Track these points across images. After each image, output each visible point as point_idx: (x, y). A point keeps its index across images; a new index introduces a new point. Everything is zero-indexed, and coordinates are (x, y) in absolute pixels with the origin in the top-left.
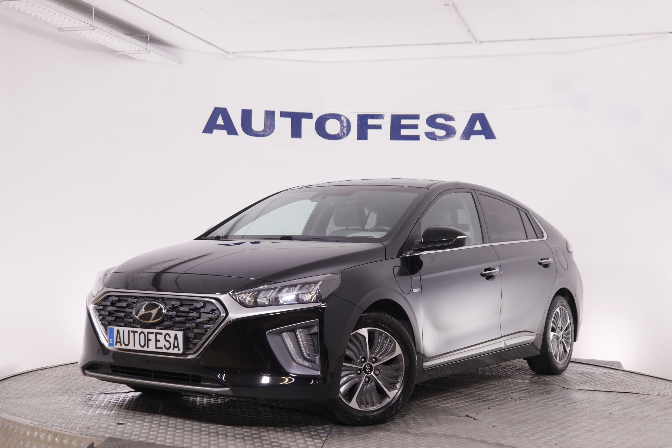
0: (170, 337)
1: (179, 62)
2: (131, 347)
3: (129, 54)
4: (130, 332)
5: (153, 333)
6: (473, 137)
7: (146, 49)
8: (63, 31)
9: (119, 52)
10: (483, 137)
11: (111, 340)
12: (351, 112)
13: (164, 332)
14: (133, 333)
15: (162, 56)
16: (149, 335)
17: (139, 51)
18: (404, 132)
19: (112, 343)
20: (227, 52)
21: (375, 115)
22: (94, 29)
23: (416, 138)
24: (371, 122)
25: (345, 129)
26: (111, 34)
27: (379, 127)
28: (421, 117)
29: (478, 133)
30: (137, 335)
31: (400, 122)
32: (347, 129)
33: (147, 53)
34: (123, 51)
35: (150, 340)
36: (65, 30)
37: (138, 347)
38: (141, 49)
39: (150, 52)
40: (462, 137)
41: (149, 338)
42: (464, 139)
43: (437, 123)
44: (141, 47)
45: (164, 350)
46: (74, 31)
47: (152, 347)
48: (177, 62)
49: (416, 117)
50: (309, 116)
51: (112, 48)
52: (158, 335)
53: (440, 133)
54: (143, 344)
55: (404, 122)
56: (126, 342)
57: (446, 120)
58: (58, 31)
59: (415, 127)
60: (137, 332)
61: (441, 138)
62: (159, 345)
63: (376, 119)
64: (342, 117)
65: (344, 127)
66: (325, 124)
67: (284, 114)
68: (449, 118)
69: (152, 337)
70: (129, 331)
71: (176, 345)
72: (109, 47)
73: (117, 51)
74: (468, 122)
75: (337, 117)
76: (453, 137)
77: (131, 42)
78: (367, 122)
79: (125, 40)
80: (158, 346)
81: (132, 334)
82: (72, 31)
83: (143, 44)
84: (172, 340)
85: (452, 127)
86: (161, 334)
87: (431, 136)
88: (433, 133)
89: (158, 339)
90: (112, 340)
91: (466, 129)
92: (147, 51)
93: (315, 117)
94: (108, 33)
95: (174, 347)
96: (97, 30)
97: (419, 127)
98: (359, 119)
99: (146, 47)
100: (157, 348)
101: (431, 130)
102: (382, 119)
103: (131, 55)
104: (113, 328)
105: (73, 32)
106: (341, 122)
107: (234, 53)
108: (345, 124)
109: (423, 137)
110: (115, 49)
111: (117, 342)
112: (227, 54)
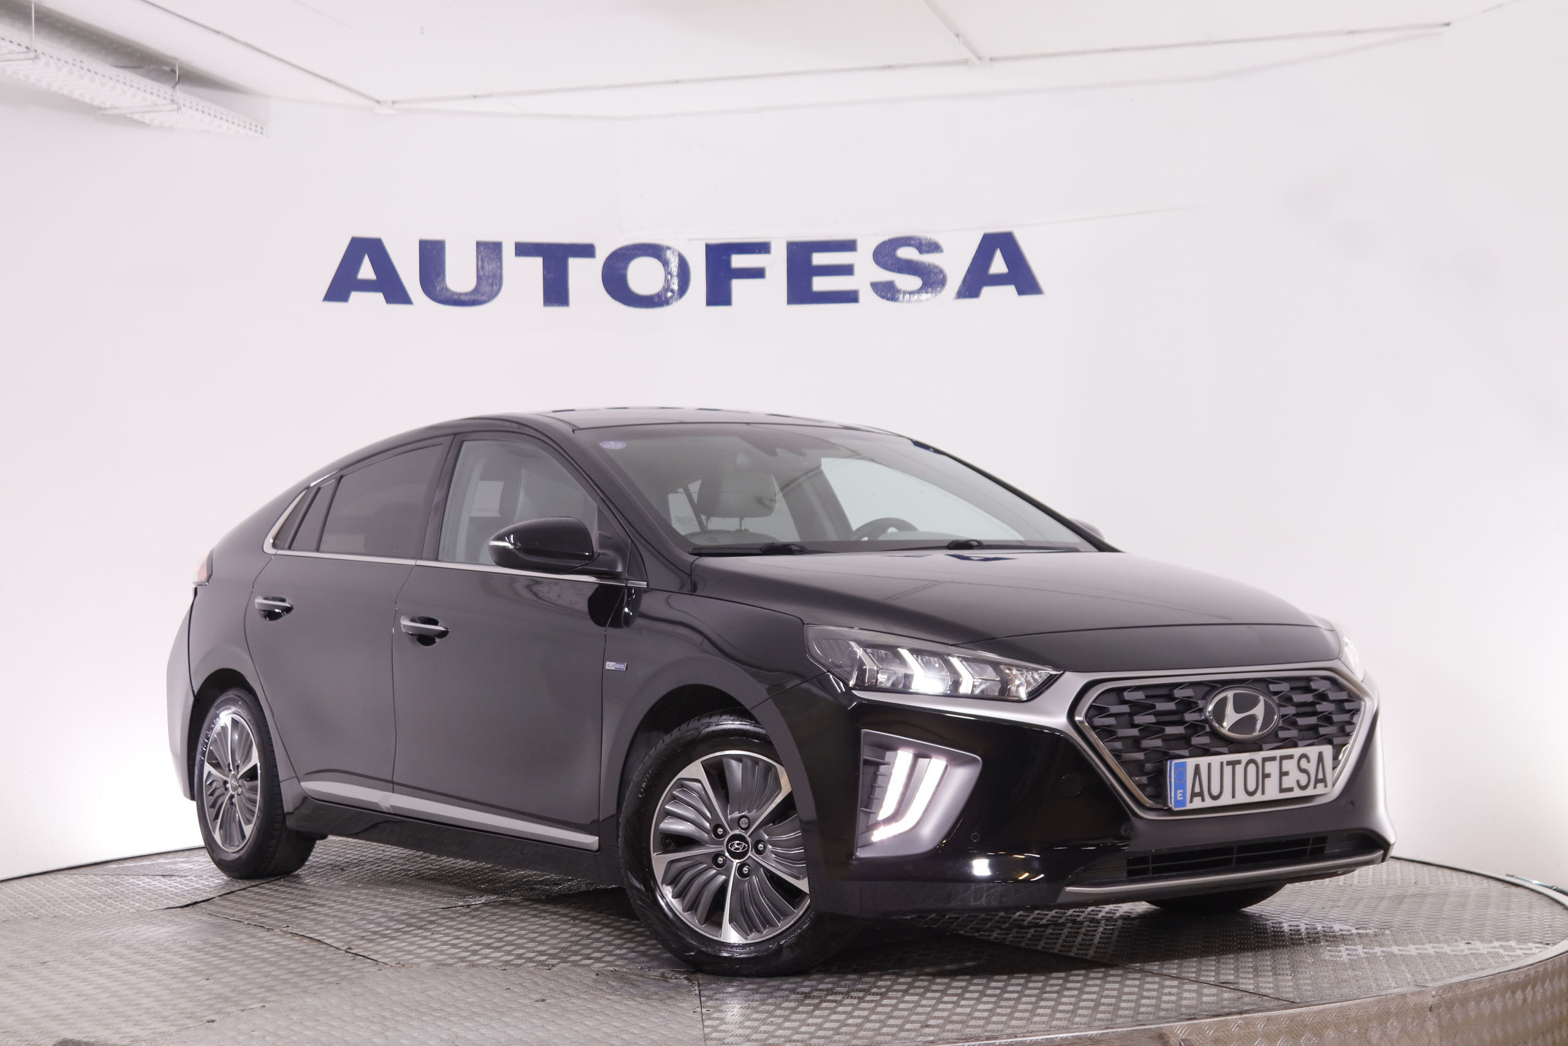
0: (1309, 761)
2: (1226, 800)
4: (1225, 764)
5: (1273, 759)
11: (1179, 791)
13: (1297, 752)
14: (1231, 767)
16: (1267, 764)
19: (1182, 798)
30: (1239, 769)
35: (1268, 776)
37: (1242, 798)
41: (1267, 772)
45: (1297, 793)
47: (1272, 792)
52: (1285, 762)
54: (1251, 787)
56: (1215, 791)
60: (1239, 762)
62: (1288, 782)
69: (1272, 768)
70: (1222, 763)
71: (1320, 776)
80: (1284, 786)
81: (1228, 770)
84: (1311, 767)
86: (1291, 757)
89: (1284, 770)
90: (1182, 791)
95: (1317, 781)
100: (1282, 790)
104: (1185, 762)
111: (1194, 795)
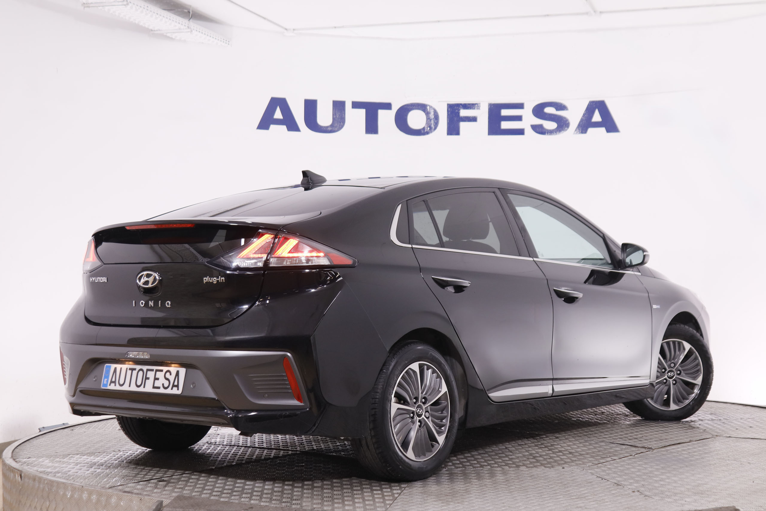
1: (227, 42)
3: (166, 33)
6: (591, 130)
7: (188, 27)
8: (89, 7)
9: (154, 31)
10: (603, 129)
12: (439, 102)
15: (207, 35)
17: (180, 29)
18: (505, 125)
20: (286, 29)
21: (469, 104)
22: (128, 4)
23: (520, 132)
24: (463, 113)
25: (432, 122)
26: (147, 10)
27: (474, 119)
28: (525, 106)
29: (597, 125)
31: (500, 113)
32: (434, 122)
33: (189, 32)
34: (159, 30)
36: (92, 5)
38: (182, 27)
39: (193, 31)
40: (578, 131)
42: (580, 133)
43: (546, 114)
44: (182, 24)
46: (103, 6)
48: (225, 42)
49: (520, 106)
50: (387, 106)
51: (146, 26)
53: (550, 125)
55: (505, 112)
57: (557, 109)
58: (83, 7)
59: (519, 118)
61: (551, 132)
63: (471, 109)
64: (428, 107)
65: (431, 120)
66: (406, 115)
67: (356, 105)
68: (560, 107)
72: (144, 26)
73: (152, 30)
74: (585, 111)
75: (422, 107)
76: (566, 130)
77: (170, 19)
78: (459, 113)
79: (164, 17)
82: (99, 6)
83: (185, 21)
85: (565, 118)
87: (539, 130)
88: (541, 126)
91: (582, 120)
92: (189, 30)
93: (395, 108)
94: (144, 8)
96: (130, 5)
97: (523, 118)
98: (449, 110)
99: (188, 24)
101: (538, 121)
102: (477, 109)
103: (168, 35)
105: (101, 8)
106: (427, 114)
107: (294, 30)
108: (432, 116)
109: (529, 131)
110: (151, 28)
112: (285, 31)
